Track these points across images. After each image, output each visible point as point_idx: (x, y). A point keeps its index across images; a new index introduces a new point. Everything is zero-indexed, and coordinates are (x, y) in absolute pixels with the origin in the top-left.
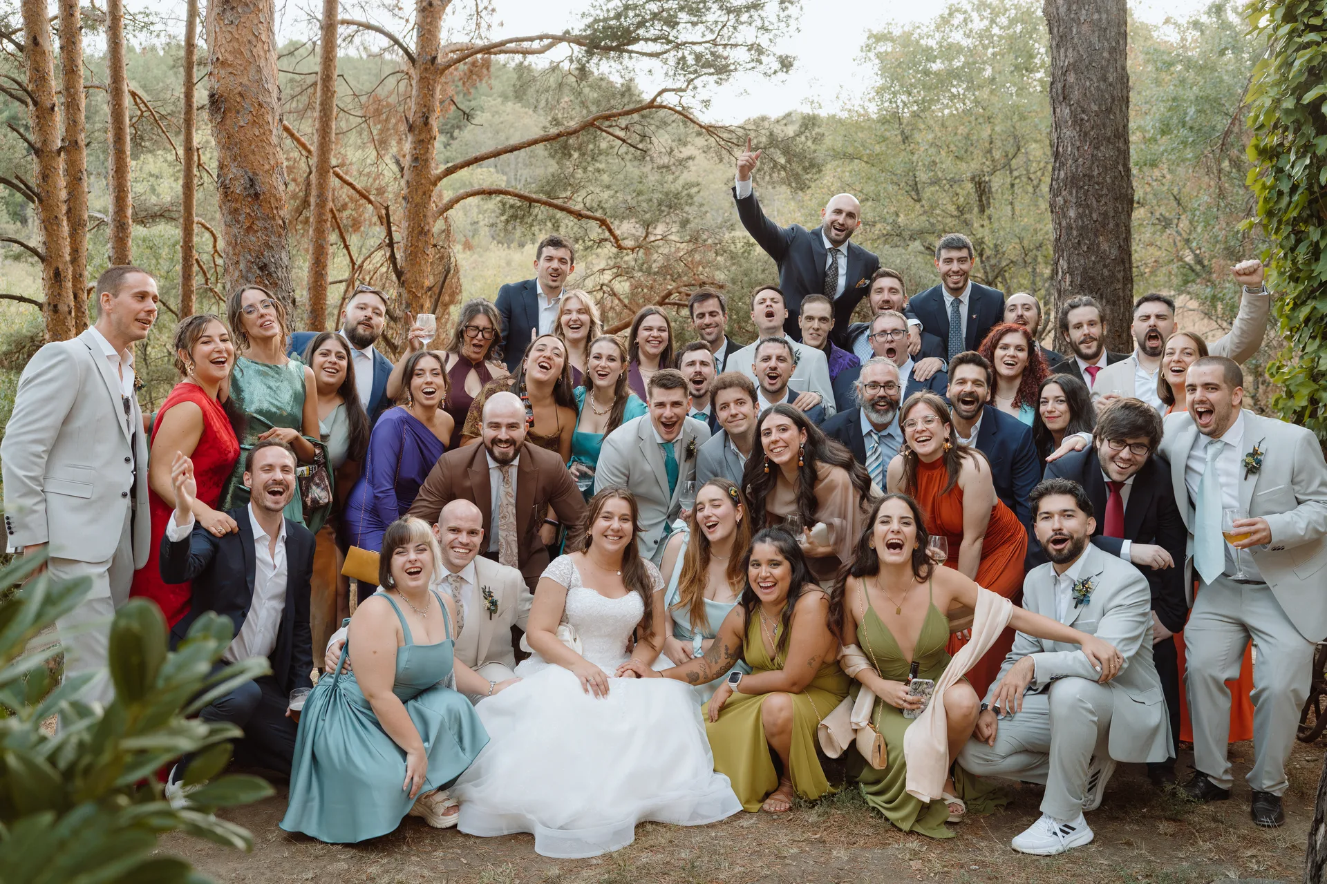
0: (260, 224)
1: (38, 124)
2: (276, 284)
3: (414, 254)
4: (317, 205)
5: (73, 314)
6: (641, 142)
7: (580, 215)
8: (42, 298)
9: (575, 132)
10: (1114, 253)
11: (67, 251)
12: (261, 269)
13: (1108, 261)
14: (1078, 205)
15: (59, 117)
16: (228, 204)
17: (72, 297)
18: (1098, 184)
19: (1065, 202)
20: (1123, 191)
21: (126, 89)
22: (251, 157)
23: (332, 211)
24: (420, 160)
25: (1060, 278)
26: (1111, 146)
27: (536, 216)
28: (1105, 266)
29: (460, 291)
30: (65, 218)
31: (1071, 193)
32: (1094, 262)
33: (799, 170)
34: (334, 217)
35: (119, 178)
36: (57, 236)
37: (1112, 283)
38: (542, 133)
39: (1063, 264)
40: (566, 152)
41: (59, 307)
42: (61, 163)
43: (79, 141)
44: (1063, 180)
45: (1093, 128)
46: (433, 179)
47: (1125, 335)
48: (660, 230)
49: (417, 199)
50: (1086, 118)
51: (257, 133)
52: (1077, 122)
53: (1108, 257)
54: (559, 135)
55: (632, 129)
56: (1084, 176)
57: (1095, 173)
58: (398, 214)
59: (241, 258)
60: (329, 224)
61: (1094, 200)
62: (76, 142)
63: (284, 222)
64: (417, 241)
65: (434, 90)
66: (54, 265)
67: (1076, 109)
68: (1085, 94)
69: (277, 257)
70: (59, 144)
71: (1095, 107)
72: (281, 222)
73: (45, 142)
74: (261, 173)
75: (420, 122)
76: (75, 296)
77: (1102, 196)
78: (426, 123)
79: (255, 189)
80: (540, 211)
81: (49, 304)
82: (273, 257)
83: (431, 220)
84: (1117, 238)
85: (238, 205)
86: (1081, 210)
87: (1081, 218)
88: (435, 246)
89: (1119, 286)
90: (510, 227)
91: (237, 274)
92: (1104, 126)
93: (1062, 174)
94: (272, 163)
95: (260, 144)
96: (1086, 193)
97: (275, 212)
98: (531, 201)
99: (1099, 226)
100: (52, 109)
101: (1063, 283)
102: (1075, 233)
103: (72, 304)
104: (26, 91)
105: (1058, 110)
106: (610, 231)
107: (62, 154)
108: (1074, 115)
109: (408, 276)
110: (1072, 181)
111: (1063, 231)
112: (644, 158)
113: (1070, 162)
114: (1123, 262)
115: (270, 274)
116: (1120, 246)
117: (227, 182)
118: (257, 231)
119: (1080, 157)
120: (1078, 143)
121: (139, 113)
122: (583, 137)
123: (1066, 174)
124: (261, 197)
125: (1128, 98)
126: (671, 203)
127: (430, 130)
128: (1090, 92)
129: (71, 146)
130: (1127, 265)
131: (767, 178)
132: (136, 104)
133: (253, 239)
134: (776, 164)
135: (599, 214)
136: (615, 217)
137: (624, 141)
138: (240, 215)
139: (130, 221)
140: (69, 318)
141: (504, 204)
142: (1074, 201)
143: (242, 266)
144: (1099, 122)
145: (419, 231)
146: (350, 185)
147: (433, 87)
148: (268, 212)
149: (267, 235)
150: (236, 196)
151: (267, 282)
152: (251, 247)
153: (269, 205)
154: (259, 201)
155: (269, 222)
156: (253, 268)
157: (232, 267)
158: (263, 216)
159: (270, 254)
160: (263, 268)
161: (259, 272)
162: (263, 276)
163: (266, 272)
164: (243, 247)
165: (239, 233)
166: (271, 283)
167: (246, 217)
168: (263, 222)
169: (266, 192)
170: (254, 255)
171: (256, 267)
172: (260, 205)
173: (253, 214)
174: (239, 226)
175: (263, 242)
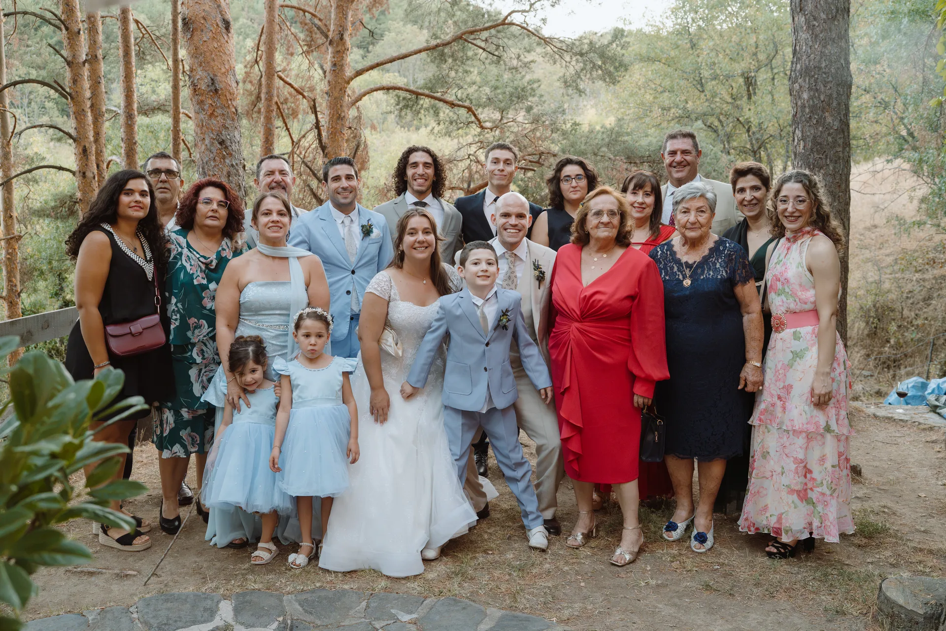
0: (219, 111)
1: (69, 43)
2: (231, 154)
3: (335, 133)
4: (266, 99)
5: (96, 179)
6: (496, 50)
7: (453, 104)
8: (74, 167)
9: (448, 43)
10: (836, 124)
11: (91, 135)
12: (220, 143)
13: (832, 131)
14: (810, 89)
15: (84, 37)
16: (196, 97)
17: (95, 167)
18: (825, 73)
19: (801, 87)
20: (844, 79)
21: (131, 18)
22: (212, 63)
23: (277, 103)
24: (338, 66)
25: (796, 143)
26: (835, 45)
27: (422, 105)
28: (829, 134)
29: (368, 161)
30: (89, 110)
31: (805, 81)
32: (821, 132)
33: (612, 69)
34: (279, 108)
35: (127, 82)
36: (84, 124)
37: (835, 147)
38: (425, 45)
39: (798, 133)
40: (442, 58)
41: (87, 174)
42: (86, 72)
43: (98, 56)
44: (799, 71)
45: (822, 32)
46: (347, 79)
47: (843, 186)
48: (511, 115)
49: (336, 94)
50: (817, 24)
51: (216, 46)
52: (810, 27)
53: (832, 128)
54: (437, 46)
55: (490, 41)
56: (815, 67)
57: (823, 65)
58: (323, 104)
59: (206, 136)
60: (274, 113)
61: (822, 86)
62: (96, 56)
63: (236, 110)
64: (337, 124)
65: (346, 15)
66: (83, 144)
67: (809, 17)
68: (816, 6)
69: (231, 135)
70: (84, 57)
71: (823, 16)
72: (234, 110)
73: (74, 56)
74: (219, 74)
75: (337, 38)
76: (98, 166)
77: (828, 82)
78: (342, 39)
79: (215, 86)
80: (425, 102)
81: (80, 172)
82: (229, 135)
83: (345, 109)
84: (839, 114)
85: (204, 98)
86: (812, 93)
87: (812, 99)
88: (350, 128)
89: (840, 149)
90: (403, 113)
91: (204, 147)
92: (830, 29)
93: (799, 66)
94: (227, 67)
95: (218, 53)
96: (816, 81)
97: (230, 102)
98: (417, 94)
99: (825, 105)
100: (79, 33)
101: (798, 147)
102: (807, 110)
103: (96, 172)
104: (60, 19)
105: (796, 19)
106: (475, 115)
107: (86, 64)
108: (807, 22)
109: (330, 149)
110: (806, 72)
111: (799, 109)
112: (499, 62)
113: (804, 57)
114: (843, 132)
115: (226, 147)
116: (841, 120)
117: (196, 81)
118: (217, 117)
119: (812, 53)
120: (811, 43)
121: (141, 35)
122: (455, 46)
123: (801, 66)
124: (220, 92)
125: (849, 9)
126: (519, 95)
127: (344, 44)
128: (820, 4)
129: (93, 59)
130: (846, 134)
131: (588, 76)
132: (139, 29)
133: (215, 122)
134: (594, 65)
135: (467, 104)
136: (479, 106)
137: (484, 49)
138: (205, 105)
139: (136, 113)
140: (93, 181)
141: (399, 97)
142: (807, 86)
143: (207, 141)
144: (826, 27)
145: (337, 117)
146: (290, 84)
147: (346, 12)
148: (224, 102)
149: (224, 119)
150: (202, 91)
151: (225, 153)
152: (213, 128)
153: (225, 98)
154: (218, 95)
155: (225, 110)
156: (214, 142)
157: (201, 143)
158: (221, 106)
159: (227, 133)
160: (222, 143)
161: (219, 146)
162: (222, 148)
163: (224, 146)
164: (208, 128)
165: (204, 118)
166: (227, 154)
167: (209, 106)
168: (221, 110)
169: (224, 89)
170: (215, 134)
171: (217, 143)
172: (219, 98)
173: (214, 105)
174: (204, 113)
175: (221, 124)
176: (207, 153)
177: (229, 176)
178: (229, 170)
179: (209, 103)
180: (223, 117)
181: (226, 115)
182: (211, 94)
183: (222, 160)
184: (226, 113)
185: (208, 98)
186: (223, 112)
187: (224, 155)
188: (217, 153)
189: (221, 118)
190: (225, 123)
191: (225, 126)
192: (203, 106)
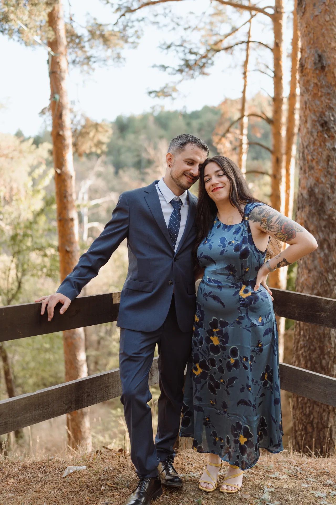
0: (324, 91)
12: (322, 125)
22: (321, 39)
51: (328, 19)
59: (309, 118)
66: (277, 155)
73: (278, 95)
74: (328, 50)
79: (322, 63)
82: (333, 116)
85: (310, 78)
91: (305, 131)
95: (329, 27)
115: (328, 130)
118: (321, 96)
124: (327, 69)
133: (318, 102)
138: (309, 85)
148: (331, 80)
149: (329, 99)
150: (308, 71)
151: (326, 136)
152: (316, 110)
153: (332, 75)
154: (324, 73)
155: (331, 88)
156: (316, 125)
157: (302, 126)
158: (327, 84)
159: (331, 114)
160: (324, 125)
161: (320, 128)
162: (323, 131)
163: (326, 128)
164: (310, 110)
165: (308, 99)
166: (329, 137)
167: (314, 86)
168: (327, 89)
169: (331, 65)
170: (318, 115)
171: (318, 124)
172: (326, 76)
173: (319, 84)
174: (309, 93)
175: (325, 104)
176: (309, 136)
177: (329, 160)
178: (330, 154)
179: (314, 83)
180: (328, 97)
181: (333, 94)
182: (317, 72)
183: (322, 143)
184: (332, 92)
185: (314, 77)
186: (329, 91)
187: (325, 138)
188: (317, 136)
189: (326, 98)
190: (330, 103)
191: (330, 106)
192: (307, 87)
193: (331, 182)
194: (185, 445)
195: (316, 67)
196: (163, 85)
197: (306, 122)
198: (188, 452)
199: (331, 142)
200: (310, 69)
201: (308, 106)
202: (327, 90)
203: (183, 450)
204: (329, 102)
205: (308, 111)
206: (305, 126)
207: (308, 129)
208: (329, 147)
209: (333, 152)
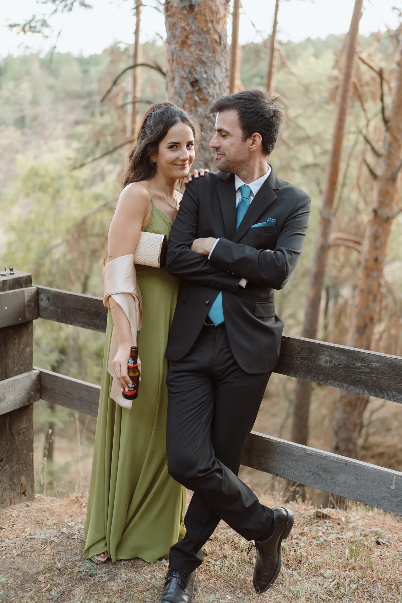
0: (194, 38)
2: (206, 100)
12: (192, 84)
23: (355, 84)
34: (356, 88)
60: (352, 95)
63: (220, 37)
69: (210, 73)
82: (206, 72)
91: (172, 91)
97: (210, 25)
109: (392, 123)
115: (200, 90)
118: (191, 46)
124: (196, 9)
133: (187, 54)
138: (176, 29)
146: (370, 65)
148: (202, 25)
149: (201, 50)
150: (174, 10)
151: (197, 98)
152: (185, 63)
153: (204, 18)
154: (194, 14)
155: (203, 36)
156: (185, 84)
157: (170, 84)
158: (198, 30)
159: (203, 70)
160: (194, 83)
161: (190, 88)
162: (193, 92)
163: (197, 88)
164: (178, 63)
165: (175, 48)
166: (201, 100)
167: (181, 31)
168: (198, 36)
169: (202, 4)
170: (187, 70)
171: (188, 83)
172: (195, 18)
173: (188, 28)
174: (176, 41)
175: (196, 57)
176: (177, 98)
178: (202, 123)
179: (181, 27)
180: (199, 47)
181: (205, 44)
182: (185, 12)
183: (193, 108)
184: (204, 41)
185: (181, 19)
186: (201, 40)
187: (196, 101)
188: (187, 98)
189: (196, 48)
190: (202, 55)
191: (201, 59)
192: (174, 31)
193: (205, 159)
194: (9, 501)
195: (183, 5)
196: (30, 18)
197: (173, 79)
198: (14, 508)
199: (204, 107)
200: (177, 8)
201: (175, 57)
202: (198, 38)
203: (7, 506)
204: (201, 53)
205: (175, 64)
206: (173, 85)
207: (175, 88)
208: (201, 113)
209: (206, 120)
